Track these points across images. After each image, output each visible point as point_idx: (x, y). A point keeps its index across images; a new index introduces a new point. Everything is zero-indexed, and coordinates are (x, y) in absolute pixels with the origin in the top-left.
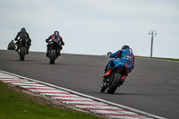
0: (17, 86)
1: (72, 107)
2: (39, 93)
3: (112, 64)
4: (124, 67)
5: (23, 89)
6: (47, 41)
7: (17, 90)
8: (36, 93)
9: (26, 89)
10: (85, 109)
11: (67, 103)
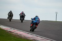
0: (10, 31)
1: (28, 38)
2: (17, 34)
3: (33, 22)
4: (36, 23)
5: (12, 32)
6: (20, 15)
7: (10, 33)
8: (16, 34)
9: (13, 32)
10: (33, 39)
11: (27, 37)
